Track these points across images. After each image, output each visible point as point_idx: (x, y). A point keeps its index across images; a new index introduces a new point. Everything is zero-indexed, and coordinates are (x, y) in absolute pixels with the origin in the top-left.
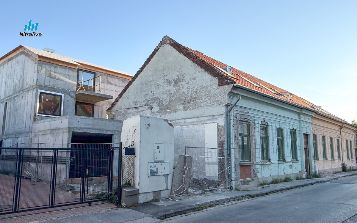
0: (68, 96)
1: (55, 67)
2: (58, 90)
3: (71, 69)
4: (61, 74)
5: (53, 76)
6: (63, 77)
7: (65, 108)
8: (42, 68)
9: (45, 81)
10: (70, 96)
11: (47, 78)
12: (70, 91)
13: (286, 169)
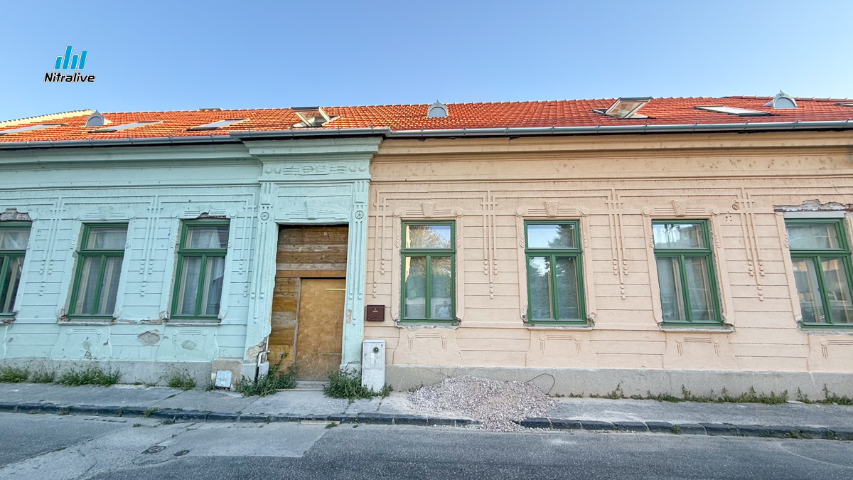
13: (105, 344)
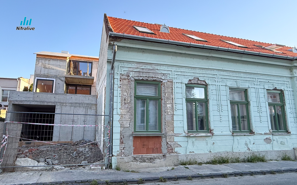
0: (59, 80)
1: (49, 61)
2: (51, 77)
3: (62, 61)
4: (53, 65)
5: (47, 67)
6: (55, 67)
7: (56, 89)
8: (39, 62)
9: (41, 71)
10: (60, 80)
11: (43, 69)
12: (61, 76)
13: (253, 144)
